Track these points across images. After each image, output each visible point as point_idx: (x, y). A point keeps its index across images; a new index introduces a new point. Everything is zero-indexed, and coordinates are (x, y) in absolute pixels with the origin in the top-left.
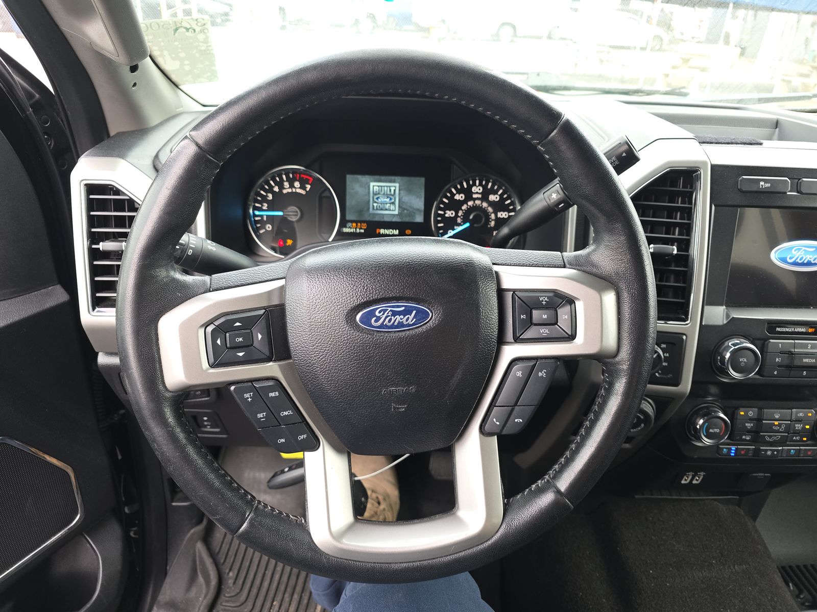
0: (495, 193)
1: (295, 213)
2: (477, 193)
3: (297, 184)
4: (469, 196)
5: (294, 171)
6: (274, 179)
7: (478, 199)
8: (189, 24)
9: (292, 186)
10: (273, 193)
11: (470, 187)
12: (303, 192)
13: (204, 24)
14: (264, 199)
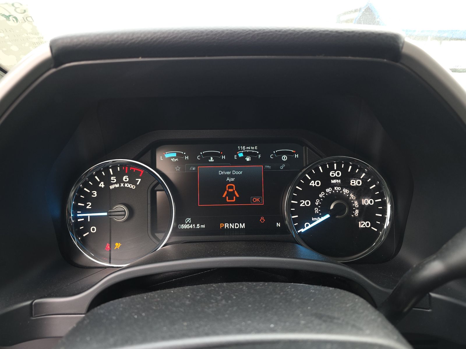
0: (357, 177)
1: (123, 213)
2: (335, 178)
3: (125, 178)
4: (326, 182)
5: (122, 165)
6: (99, 174)
7: (336, 185)
8: (8, 12)
9: (120, 181)
10: (99, 190)
11: (327, 171)
12: (133, 187)
13: (25, 11)
14: (88, 197)
